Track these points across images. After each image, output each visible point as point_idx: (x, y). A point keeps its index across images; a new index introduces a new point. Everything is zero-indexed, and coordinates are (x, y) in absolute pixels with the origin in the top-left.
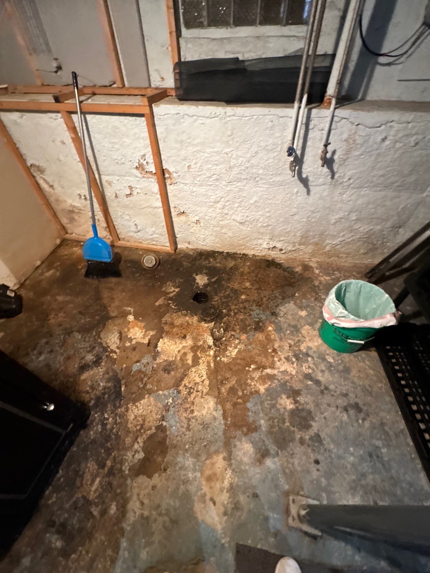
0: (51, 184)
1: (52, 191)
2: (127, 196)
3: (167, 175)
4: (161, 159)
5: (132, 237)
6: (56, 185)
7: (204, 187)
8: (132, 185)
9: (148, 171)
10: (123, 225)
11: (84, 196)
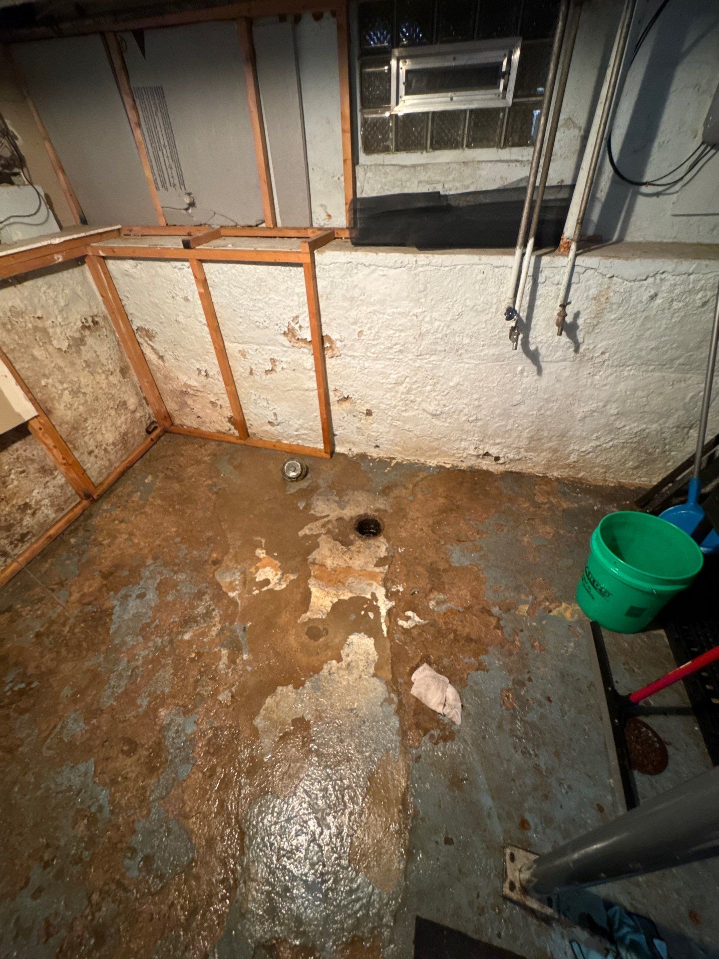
0: (161, 354)
1: (162, 363)
2: (267, 372)
3: (327, 345)
4: (320, 321)
5: (266, 431)
6: (167, 357)
7: (381, 362)
8: (276, 358)
9: (300, 338)
10: (255, 414)
11: (206, 371)
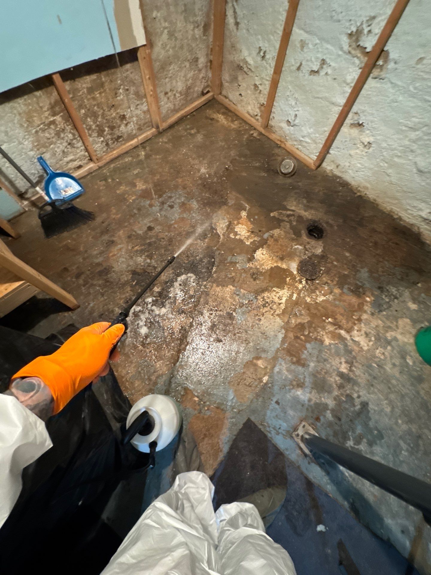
0: (238, 20)
2: (313, 72)
3: (380, 62)
4: (392, 31)
5: (282, 128)
7: (415, 100)
8: (328, 61)
9: (362, 45)
10: (282, 110)
11: (264, 53)
